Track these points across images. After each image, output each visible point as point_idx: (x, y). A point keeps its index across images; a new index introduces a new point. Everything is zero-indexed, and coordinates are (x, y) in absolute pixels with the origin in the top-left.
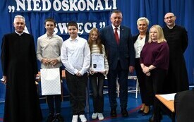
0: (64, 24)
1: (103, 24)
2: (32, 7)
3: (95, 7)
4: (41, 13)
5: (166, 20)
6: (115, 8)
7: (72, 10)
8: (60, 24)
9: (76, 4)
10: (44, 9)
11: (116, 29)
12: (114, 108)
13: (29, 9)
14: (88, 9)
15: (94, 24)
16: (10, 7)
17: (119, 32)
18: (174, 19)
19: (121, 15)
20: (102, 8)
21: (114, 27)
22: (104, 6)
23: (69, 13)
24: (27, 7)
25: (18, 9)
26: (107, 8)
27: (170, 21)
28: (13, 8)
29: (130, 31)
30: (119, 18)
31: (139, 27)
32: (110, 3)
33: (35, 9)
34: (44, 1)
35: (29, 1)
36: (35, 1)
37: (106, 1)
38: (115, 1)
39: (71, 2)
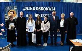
1: (51, 15)
2: (30, 9)
3: (49, 9)
4: (32, 11)
6: (55, 10)
7: (41, 10)
8: (38, 14)
10: (33, 10)
11: (54, 17)
12: (52, 42)
13: (29, 10)
14: (46, 10)
15: (48, 15)
16: (24, 9)
17: (55, 18)
18: (73, 15)
19: (56, 12)
20: (51, 10)
21: (53, 16)
23: (40, 11)
25: (26, 10)
26: (52, 10)
27: (72, 15)
29: (58, 18)
30: (55, 13)
31: (62, 17)
32: (53, 9)
33: (31, 10)
34: (33, 7)
35: (29, 7)
36: (31, 7)
37: (52, 8)
38: (55, 8)
39: (41, 8)
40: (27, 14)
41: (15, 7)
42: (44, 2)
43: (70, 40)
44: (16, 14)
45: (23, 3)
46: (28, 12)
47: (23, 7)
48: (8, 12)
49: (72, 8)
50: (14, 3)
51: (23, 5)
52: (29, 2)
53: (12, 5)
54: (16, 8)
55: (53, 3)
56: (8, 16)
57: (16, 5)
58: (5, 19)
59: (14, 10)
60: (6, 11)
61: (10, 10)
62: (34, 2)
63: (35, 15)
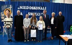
0: (32, 13)
1: (42, 13)
3: (40, 9)
4: (26, 10)
5: (59, 14)
6: (46, 9)
7: (34, 9)
8: (31, 13)
9: (35, 8)
10: (27, 9)
13: (23, 9)
14: (38, 9)
15: (40, 13)
18: (61, 13)
20: (42, 9)
22: (43, 9)
24: (22, 8)
25: (20, 9)
26: (44, 9)
27: (60, 14)
28: (19, 8)
33: (24, 9)
34: (27, 7)
35: (23, 7)
36: (25, 7)
37: (43, 7)
38: (46, 7)
39: (34, 7)
40: (21, 13)
41: (10, 6)
42: (36, 2)
43: (60, 35)
44: (12, 12)
45: (18, 3)
46: (22, 11)
47: (17, 6)
48: (4, 11)
49: (61, 7)
50: (10, 2)
51: (18, 4)
52: (23, 2)
53: (8, 4)
54: (12, 7)
55: (44, 3)
56: (4, 14)
57: (11, 4)
58: (1, 17)
59: (9, 9)
60: (2, 10)
61: (5, 9)
62: (27, 2)
63: (29, 13)
